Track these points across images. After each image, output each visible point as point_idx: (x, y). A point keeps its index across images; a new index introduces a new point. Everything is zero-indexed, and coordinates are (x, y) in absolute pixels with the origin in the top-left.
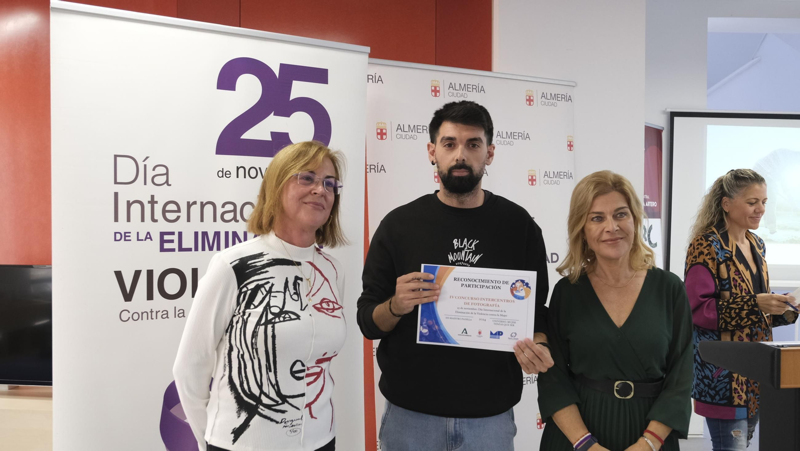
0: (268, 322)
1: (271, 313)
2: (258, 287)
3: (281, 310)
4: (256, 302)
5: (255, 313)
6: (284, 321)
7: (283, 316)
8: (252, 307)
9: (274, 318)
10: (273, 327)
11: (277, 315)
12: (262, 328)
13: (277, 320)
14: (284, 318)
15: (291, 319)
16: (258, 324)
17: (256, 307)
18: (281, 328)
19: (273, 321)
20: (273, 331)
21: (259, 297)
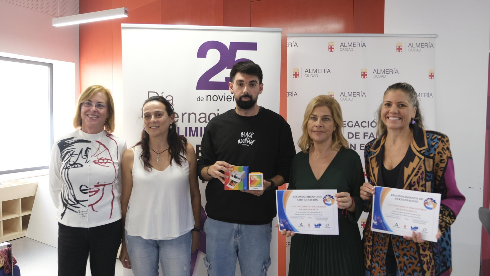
0: (67, 168)
1: (70, 164)
2: (67, 153)
3: (75, 163)
4: (65, 159)
5: (64, 163)
6: (74, 168)
7: (74, 165)
8: (63, 161)
9: (69, 166)
10: (68, 170)
11: (71, 165)
12: (64, 170)
13: (71, 167)
14: (74, 166)
15: (78, 167)
16: (63, 169)
17: (65, 161)
18: (72, 171)
19: (69, 167)
20: (68, 172)
21: (67, 156)
